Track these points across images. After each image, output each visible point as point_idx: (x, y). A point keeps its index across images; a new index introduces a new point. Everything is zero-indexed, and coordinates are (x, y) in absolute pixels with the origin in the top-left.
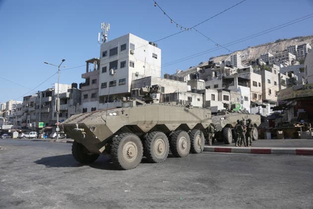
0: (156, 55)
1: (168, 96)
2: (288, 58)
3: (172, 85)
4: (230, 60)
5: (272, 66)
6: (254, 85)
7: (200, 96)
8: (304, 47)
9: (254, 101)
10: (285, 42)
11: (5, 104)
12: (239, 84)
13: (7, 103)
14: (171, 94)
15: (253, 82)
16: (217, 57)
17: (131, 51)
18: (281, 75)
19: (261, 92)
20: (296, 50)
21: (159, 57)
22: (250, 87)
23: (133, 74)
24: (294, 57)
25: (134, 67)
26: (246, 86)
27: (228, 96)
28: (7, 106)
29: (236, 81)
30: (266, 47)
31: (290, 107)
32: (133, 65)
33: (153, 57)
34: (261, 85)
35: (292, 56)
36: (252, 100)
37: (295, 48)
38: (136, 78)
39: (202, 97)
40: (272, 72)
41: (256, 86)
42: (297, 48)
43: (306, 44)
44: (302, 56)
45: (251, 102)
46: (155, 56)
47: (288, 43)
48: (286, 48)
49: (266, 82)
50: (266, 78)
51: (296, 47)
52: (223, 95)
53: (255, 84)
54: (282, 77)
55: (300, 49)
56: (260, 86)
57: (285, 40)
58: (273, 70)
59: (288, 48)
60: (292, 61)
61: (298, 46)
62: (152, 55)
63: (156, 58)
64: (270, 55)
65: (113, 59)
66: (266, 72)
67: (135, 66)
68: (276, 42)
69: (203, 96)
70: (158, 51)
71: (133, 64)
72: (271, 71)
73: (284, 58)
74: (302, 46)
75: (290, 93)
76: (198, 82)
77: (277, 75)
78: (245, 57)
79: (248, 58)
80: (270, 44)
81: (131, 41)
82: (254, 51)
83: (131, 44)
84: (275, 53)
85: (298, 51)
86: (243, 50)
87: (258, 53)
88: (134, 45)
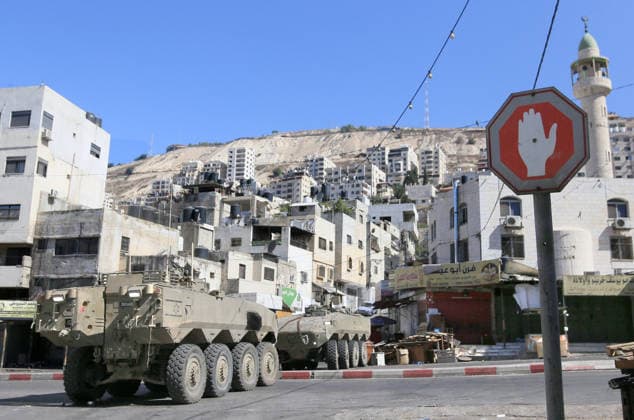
0: (99, 149)
1: (143, 262)
2: (370, 177)
3: (148, 235)
4: (225, 161)
5: (354, 203)
6: (320, 247)
7: (214, 267)
8: (402, 153)
9: (319, 283)
10: (362, 133)
12: (292, 243)
14: (151, 257)
15: (320, 238)
16: (190, 146)
17: (44, 134)
18: (373, 226)
19: (333, 264)
20: (387, 157)
21: (105, 153)
22: (312, 250)
23: (41, 193)
24: (383, 175)
25: (45, 175)
26: (305, 247)
27: (273, 270)
29: (287, 235)
30: (319, 140)
31: (407, 302)
32: (43, 168)
33: (91, 152)
34: (334, 248)
35: (378, 175)
36: (315, 282)
37: (384, 154)
38: (49, 208)
39: (220, 269)
40: (354, 218)
41: (325, 249)
42: (389, 156)
43: (406, 149)
44: (400, 175)
45: (314, 285)
46: (96, 152)
47: (368, 138)
48: (364, 151)
49: (345, 239)
50: (345, 232)
51: (387, 152)
52: (264, 266)
53: (323, 244)
54: (373, 231)
55: (394, 159)
56: (331, 249)
57: (362, 129)
58: (358, 213)
59: (368, 150)
60: (379, 186)
61: (391, 151)
62: (89, 148)
63: (98, 156)
64: (328, 164)
66: (346, 217)
67: (48, 174)
68: (342, 132)
69: (222, 268)
70: (103, 139)
71: (46, 168)
72: (352, 214)
73: (360, 175)
74: (399, 150)
75: (416, 277)
76: (201, 231)
77: (364, 226)
78: (263, 157)
79: (271, 162)
80: (328, 133)
81: (45, 108)
82: (287, 145)
83: (45, 114)
84: (338, 157)
85: (390, 161)
86: (260, 139)
87: (298, 151)
88: (48, 118)
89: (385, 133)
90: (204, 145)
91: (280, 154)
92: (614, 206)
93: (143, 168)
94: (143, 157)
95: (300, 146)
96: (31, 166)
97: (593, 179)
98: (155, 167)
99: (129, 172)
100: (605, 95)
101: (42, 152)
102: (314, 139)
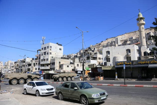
6: (99, 59)
7: (72, 65)
11: (7, 63)
13: (8, 62)
16: (110, 38)
17: (50, 49)
22: (97, 60)
23: (51, 57)
28: (8, 64)
32: (51, 53)
33: (60, 50)
38: (52, 58)
39: (74, 65)
42: (147, 34)
43: (150, 33)
46: (60, 49)
52: (82, 64)
63: (61, 50)
64: (134, 38)
65: (45, 51)
78: (123, 38)
79: (124, 39)
80: (135, 32)
81: (50, 45)
82: (127, 35)
83: (50, 46)
84: (138, 36)
85: (147, 36)
86: (122, 35)
87: (130, 36)
88: (51, 47)
89: (148, 30)
90: (112, 38)
91: (126, 37)
92: (128, 51)
93: (102, 43)
94: (102, 42)
95: (130, 35)
96: (49, 53)
97: (123, 46)
98: (104, 43)
99: (100, 44)
100: (144, 25)
101: (50, 51)
102: (133, 33)
